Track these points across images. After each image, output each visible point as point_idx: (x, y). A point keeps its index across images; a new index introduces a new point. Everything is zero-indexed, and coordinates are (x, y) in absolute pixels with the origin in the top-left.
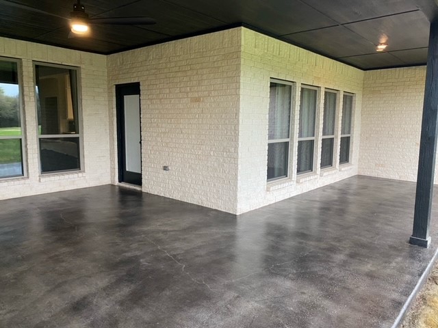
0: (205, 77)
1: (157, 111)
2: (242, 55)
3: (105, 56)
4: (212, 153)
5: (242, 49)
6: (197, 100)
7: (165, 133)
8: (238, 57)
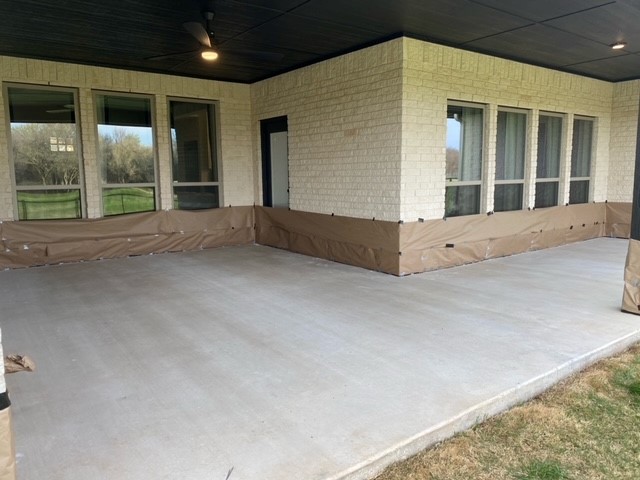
0: (360, 103)
1: (307, 150)
2: (405, 72)
3: (248, 86)
4: (369, 199)
5: (404, 65)
6: (352, 133)
7: (315, 177)
8: (400, 76)
